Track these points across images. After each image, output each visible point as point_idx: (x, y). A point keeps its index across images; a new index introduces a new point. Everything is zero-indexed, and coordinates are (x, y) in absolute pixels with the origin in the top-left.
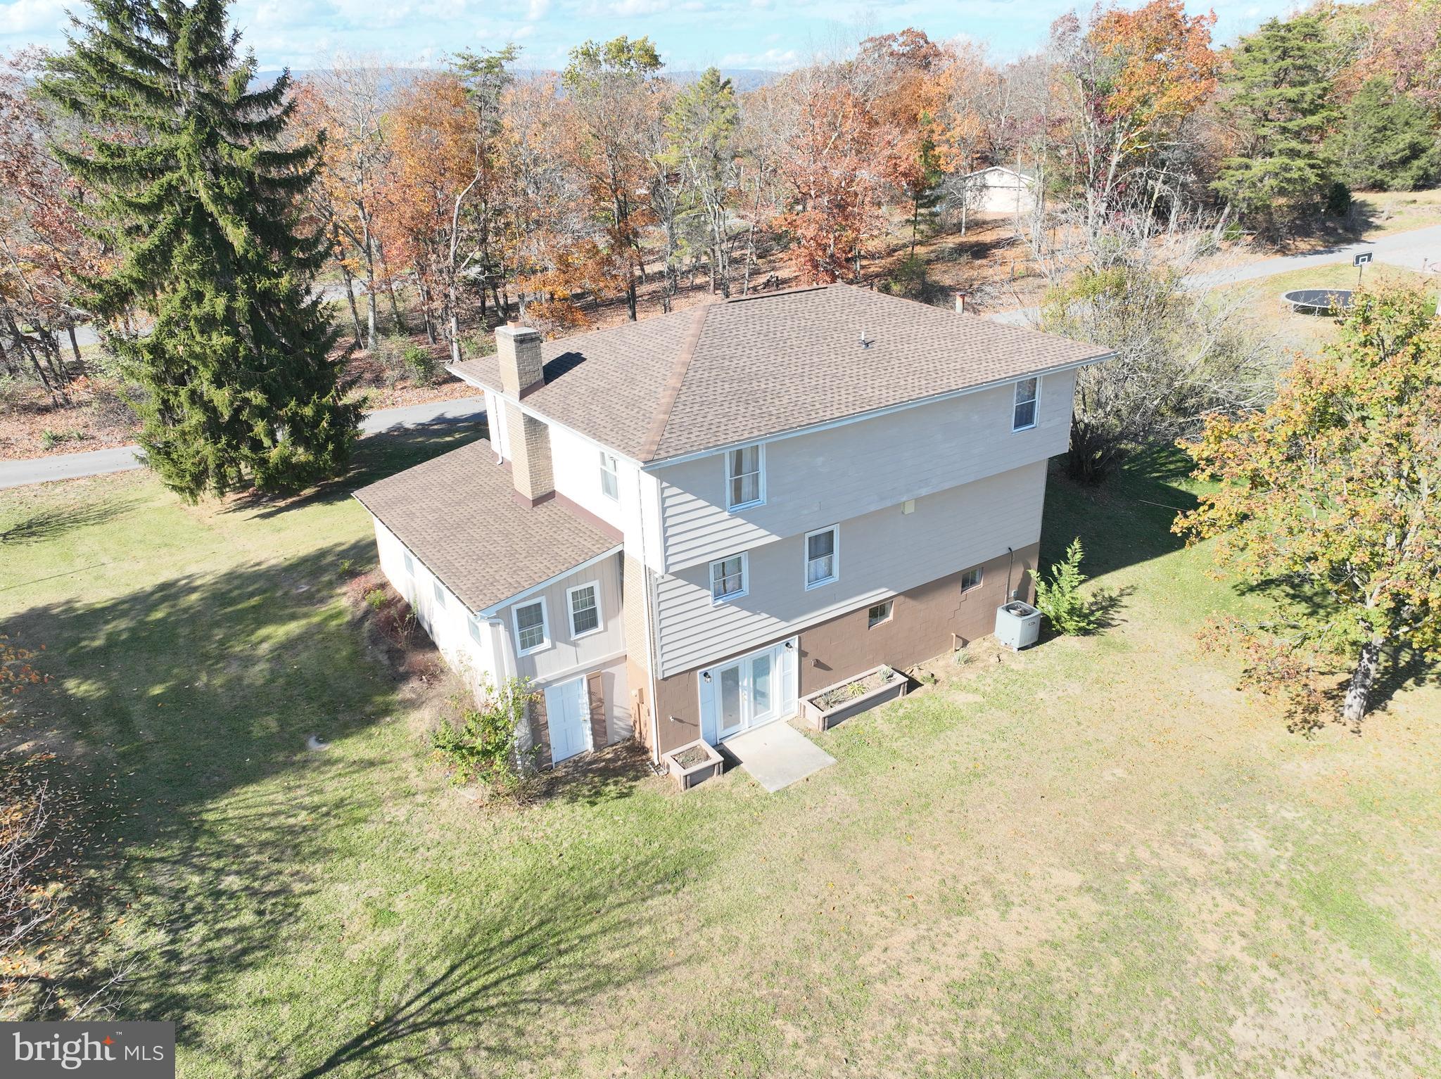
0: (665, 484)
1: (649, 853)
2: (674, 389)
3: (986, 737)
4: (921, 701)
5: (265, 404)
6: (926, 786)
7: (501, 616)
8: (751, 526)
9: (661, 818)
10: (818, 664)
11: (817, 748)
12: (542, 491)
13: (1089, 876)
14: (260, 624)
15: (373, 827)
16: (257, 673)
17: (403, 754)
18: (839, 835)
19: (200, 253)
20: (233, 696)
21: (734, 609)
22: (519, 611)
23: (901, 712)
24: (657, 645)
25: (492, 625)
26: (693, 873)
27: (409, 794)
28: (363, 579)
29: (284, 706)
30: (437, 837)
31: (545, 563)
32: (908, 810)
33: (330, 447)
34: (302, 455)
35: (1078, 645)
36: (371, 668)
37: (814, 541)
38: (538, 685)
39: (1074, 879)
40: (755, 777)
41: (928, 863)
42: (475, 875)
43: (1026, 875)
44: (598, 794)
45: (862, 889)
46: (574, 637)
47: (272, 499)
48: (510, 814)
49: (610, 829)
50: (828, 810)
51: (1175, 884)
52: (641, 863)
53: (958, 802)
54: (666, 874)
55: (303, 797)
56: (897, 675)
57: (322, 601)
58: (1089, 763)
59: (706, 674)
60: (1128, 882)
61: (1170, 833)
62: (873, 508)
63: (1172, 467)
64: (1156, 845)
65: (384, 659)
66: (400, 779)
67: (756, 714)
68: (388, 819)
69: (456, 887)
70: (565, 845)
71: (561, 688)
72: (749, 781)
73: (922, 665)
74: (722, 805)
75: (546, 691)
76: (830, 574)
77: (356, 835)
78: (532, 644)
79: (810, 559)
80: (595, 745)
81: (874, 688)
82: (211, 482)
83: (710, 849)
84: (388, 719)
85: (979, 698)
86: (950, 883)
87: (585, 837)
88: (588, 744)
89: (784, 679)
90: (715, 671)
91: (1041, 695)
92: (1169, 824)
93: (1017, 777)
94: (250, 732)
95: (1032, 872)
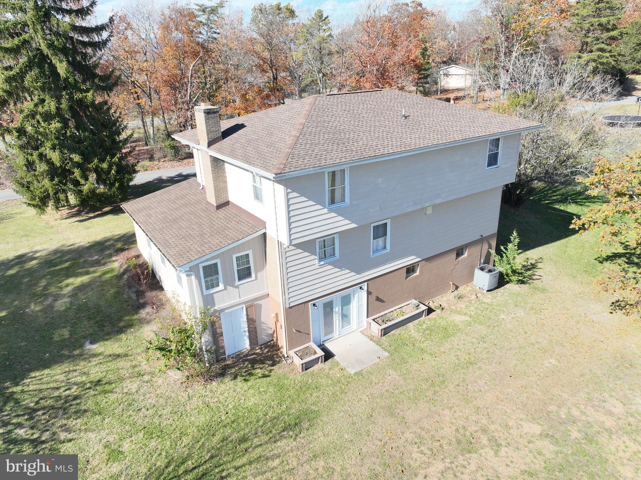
0: (289, 190)
1: (280, 412)
2: (295, 136)
3: (474, 340)
4: (435, 320)
5: (81, 161)
6: (442, 370)
7: (192, 270)
8: (340, 218)
9: (287, 389)
10: (378, 299)
11: (377, 347)
12: (222, 201)
13: (545, 427)
14: (68, 276)
15: (116, 396)
16: (61, 305)
17: (139, 351)
18: (393, 400)
19: (42, 77)
20: (46, 318)
21: (330, 267)
22: (204, 267)
23: (424, 326)
24: (286, 288)
25: (187, 275)
26: (306, 425)
27: (140, 375)
28: (126, 252)
29: (75, 322)
30: (153, 402)
31: (220, 239)
32: (433, 385)
33: (117, 185)
34: (102, 189)
35: (518, 288)
36: (126, 301)
37: (376, 228)
38: (215, 311)
39: (536, 429)
40: (343, 364)
41: (447, 418)
42: (174, 426)
43: (507, 425)
44: (251, 374)
45: (409, 435)
46: (237, 283)
47: (87, 213)
48: (198, 387)
49: (257, 397)
50: (386, 384)
51: (599, 433)
52: (275, 418)
53: (461, 379)
54: (289, 425)
55: (76, 377)
56: (421, 305)
57: (104, 264)
58: (534, 356)
59: (314, 305)
60: (570, 431)
61: (590, 400)
62: (410, 210)
63: (555, 198)
64: (582, 407)
65: (134, 296)
66: (134, 367)
67: (343, 327)
68: (125, 391)
69: (161, 433)
70: (230, 406)
71: (230, 313)
72: (339, 367)
73: (434, 299)
74: (324, 381)
75: (222, 315)
76: (385, 248)
77: (105, 401)
78: (213, 287)
79: (374, 239)
80: (251, 345)
81: (409, 313)
82: (51, 203)
83: (317, 409)
84: (132, 330)
85: (468, 318)
86: (461, 431)
87: (242, 401)
88: (246, 345)
89: (359, 307)
90: (319, 302)
91: (502, 316)
92: (588, 393)
93: (494, 365)
94: (53, 338)
95: (510, 424)
